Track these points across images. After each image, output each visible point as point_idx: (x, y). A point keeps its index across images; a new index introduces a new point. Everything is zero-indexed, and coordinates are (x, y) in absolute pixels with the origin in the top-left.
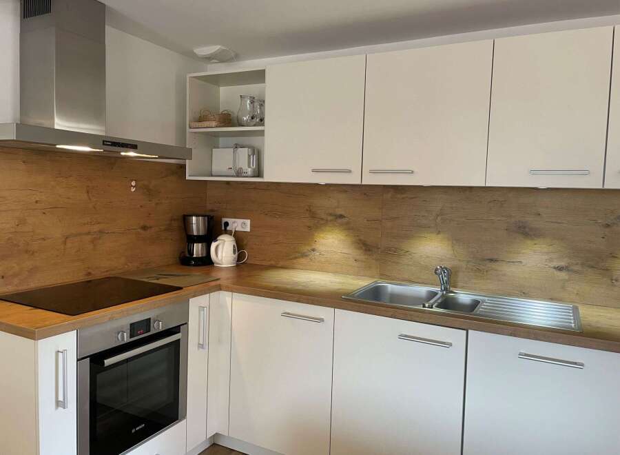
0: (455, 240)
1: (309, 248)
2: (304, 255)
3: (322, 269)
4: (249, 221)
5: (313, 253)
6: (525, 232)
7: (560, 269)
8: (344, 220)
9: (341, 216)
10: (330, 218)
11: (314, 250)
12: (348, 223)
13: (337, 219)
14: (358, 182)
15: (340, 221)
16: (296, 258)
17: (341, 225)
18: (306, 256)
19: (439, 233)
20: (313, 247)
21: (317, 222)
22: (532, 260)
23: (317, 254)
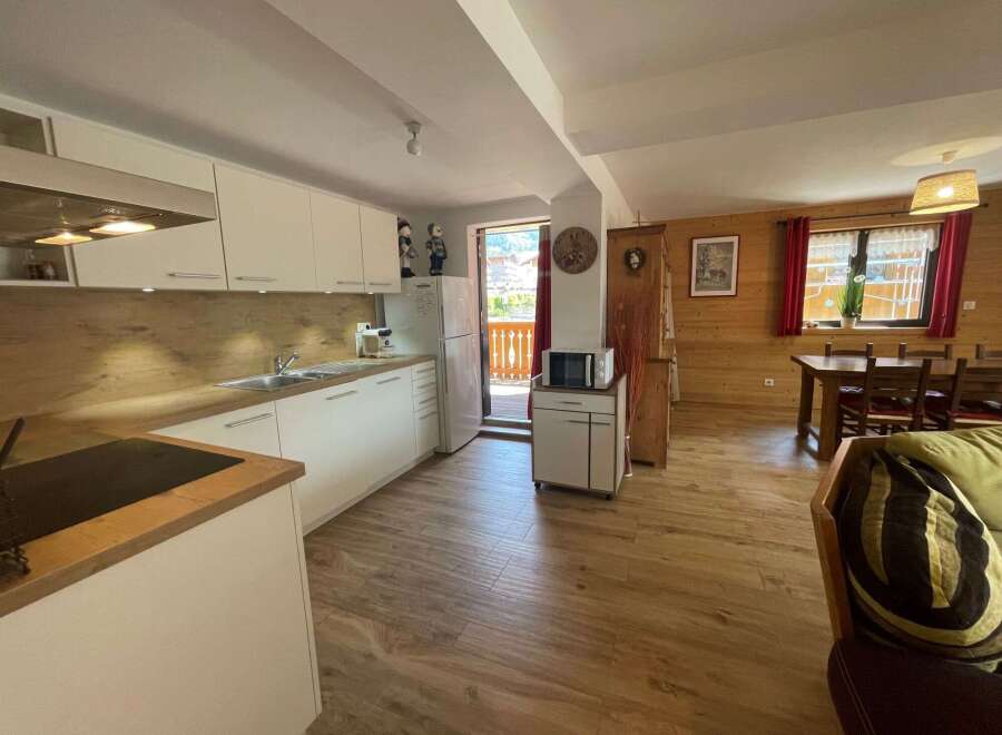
0: (264, 336)
1: (96, 376)
2: (87, 386)
3: (124, 394)
5: (104, 380)
6: (305, 323)
7: (324, 343)
8: (150, 332)
9: (143, 329)
10: (124, 332)
11: (104, 376)
12: (153, 335)
13: (137, 332)
15: (140, 334)
16: (70, 395)
17: (145, 338)
18: (93, 386)
19: (250, 332)
20: (103, 373)
21: (102, 339)
22: (310, 341)
23: (112, 379)
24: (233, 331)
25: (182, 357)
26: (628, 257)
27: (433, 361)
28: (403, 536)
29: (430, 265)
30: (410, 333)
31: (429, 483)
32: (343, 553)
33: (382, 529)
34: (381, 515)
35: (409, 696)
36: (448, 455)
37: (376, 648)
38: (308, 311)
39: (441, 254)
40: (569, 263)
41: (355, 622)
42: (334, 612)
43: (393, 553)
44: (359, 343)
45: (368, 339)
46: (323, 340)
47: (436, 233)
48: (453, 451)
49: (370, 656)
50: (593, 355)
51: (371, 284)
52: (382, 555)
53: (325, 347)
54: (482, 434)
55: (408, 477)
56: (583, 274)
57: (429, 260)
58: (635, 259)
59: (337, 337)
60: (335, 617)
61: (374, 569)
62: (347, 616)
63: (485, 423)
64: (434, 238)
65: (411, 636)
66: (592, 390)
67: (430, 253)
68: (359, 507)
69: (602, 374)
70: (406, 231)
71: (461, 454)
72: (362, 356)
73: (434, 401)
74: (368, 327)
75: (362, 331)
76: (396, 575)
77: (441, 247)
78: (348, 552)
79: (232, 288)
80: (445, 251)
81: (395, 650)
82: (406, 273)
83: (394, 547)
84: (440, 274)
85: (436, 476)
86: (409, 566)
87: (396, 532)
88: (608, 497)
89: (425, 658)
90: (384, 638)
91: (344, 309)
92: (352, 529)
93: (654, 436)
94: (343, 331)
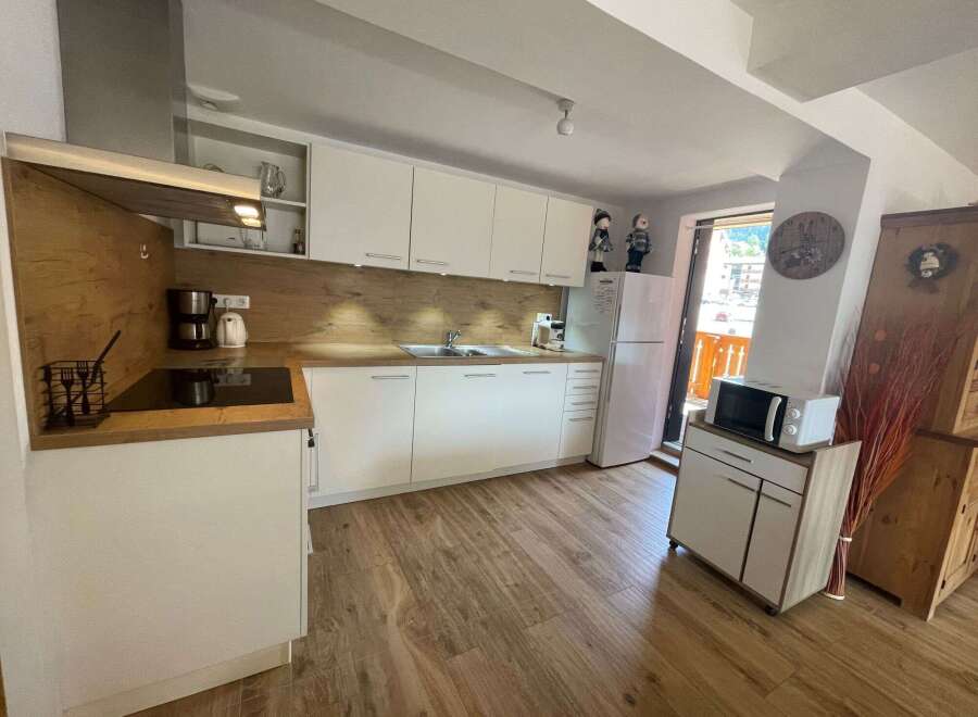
0: (447, 312)
1: (326, 323)
2: (320, 330)
3: (340, 340)
4: (248, 298)
5: (330, 327)
6: (484, 306)
7: (499, 327)
8: (361, 298)
9: (359, 294)
10: (347, 296)
11: (330, 324)
12: (364, 300)
13: (355, 296)
14: (406, 268)
15: (356, 298)
16: (312, 332)
17: (358, 302)
18: (323, 330)
20: (330, 322)
21: (333, 298)
22: (487, 323)
23: (334, 328)
24: (421, 304)
25: (382, 320)
26: (916, 257)
27: (601, 364)
28: (493, 527)
29: (627, 261)
30: (586, 331)
31: (556, 488)
32: (439, 519)
33: (483, 512)
34: (492, 499)
35: (378, 676)
36: (598, 468)
37: (393, 614)
38: (490, 296)
39: (642, 249)
40: (792, 263)
41: (398, 581)
42: (393, 564)
43: (471, 538)
44: (535, 333)
45: (543, 330)
46: (500, 324)
47: (640, 225)
48: (603, 466)
49: (384, 617)
50: (785, 399)
51: (547, 275)
52: (464, 535)
53: (500, 330)
54: (652, 460)
55: (542, 475)
56: (814, 280)
57: (627, 254)
58: (932, 262)
59: (514, 323)
60: (390, 568)
61: (449, 544)
62: (398, 573)
63: (662, 448)
64: (638, 230)
65: (424, 623)
66: (774, 448)
67: (628, 247)
68: (482, 485)
69: (794, 430)
70: (604, 223)
71: (613, 473)
72: (535, 345)
73: (595, 407)
74: (548, 318)
75: (542, 320)
76: (459, 560)
77: (644, 241)
78: (443, 518)
79: (412, 269)
80: (647, 245)
81: (403, 628)
82: (596, 267)
83: (479, 534)
84: (638, 271)
85: (568, 484)
86: (475, 558)
87: (491, 522)
88: (769, 610)
89: (417, 652)
90: (404, 610)
91: (526, 298)
92: (463, 501)
93: (911, 559)
94: (521, 318)
